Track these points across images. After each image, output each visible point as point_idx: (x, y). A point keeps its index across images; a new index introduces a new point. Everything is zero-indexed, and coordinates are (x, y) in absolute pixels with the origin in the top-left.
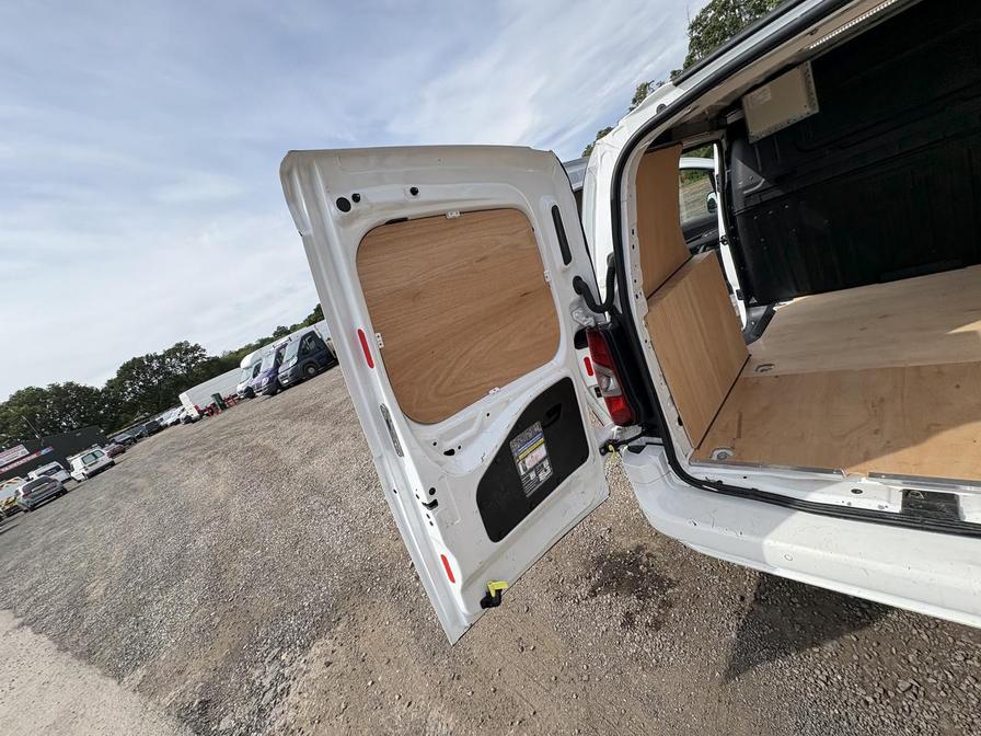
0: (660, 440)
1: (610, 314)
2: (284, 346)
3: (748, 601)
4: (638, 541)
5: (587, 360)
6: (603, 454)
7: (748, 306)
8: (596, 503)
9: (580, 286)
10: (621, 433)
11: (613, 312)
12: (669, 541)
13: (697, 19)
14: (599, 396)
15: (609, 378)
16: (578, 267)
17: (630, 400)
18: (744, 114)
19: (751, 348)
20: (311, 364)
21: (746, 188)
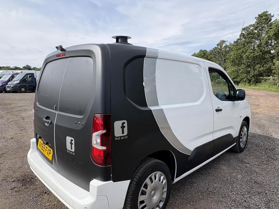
2: (17, 74)
13: (247, 27)
20: (24, 87)
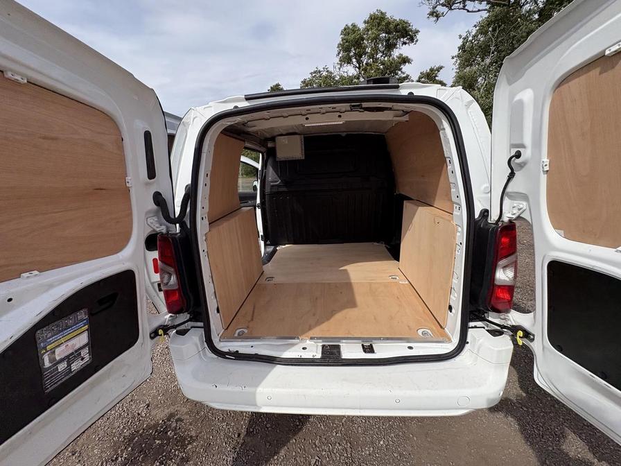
0: (201, 324)
1: (180, 226)
3: (242, 436)
4: (172, 410)
5: (155, 260)
6: (152, 338)
7: (266, 245)
8: (136, 384)
9: (159, 199)
10: (172, 319)
11: (183, 225)
12: (196, 403)
14: (160, 290)
15: (170, 275)
16: (160, 185)
17: (183, 293)
18: (275, 145)
19: (265, 267)
21: (272, 182)
